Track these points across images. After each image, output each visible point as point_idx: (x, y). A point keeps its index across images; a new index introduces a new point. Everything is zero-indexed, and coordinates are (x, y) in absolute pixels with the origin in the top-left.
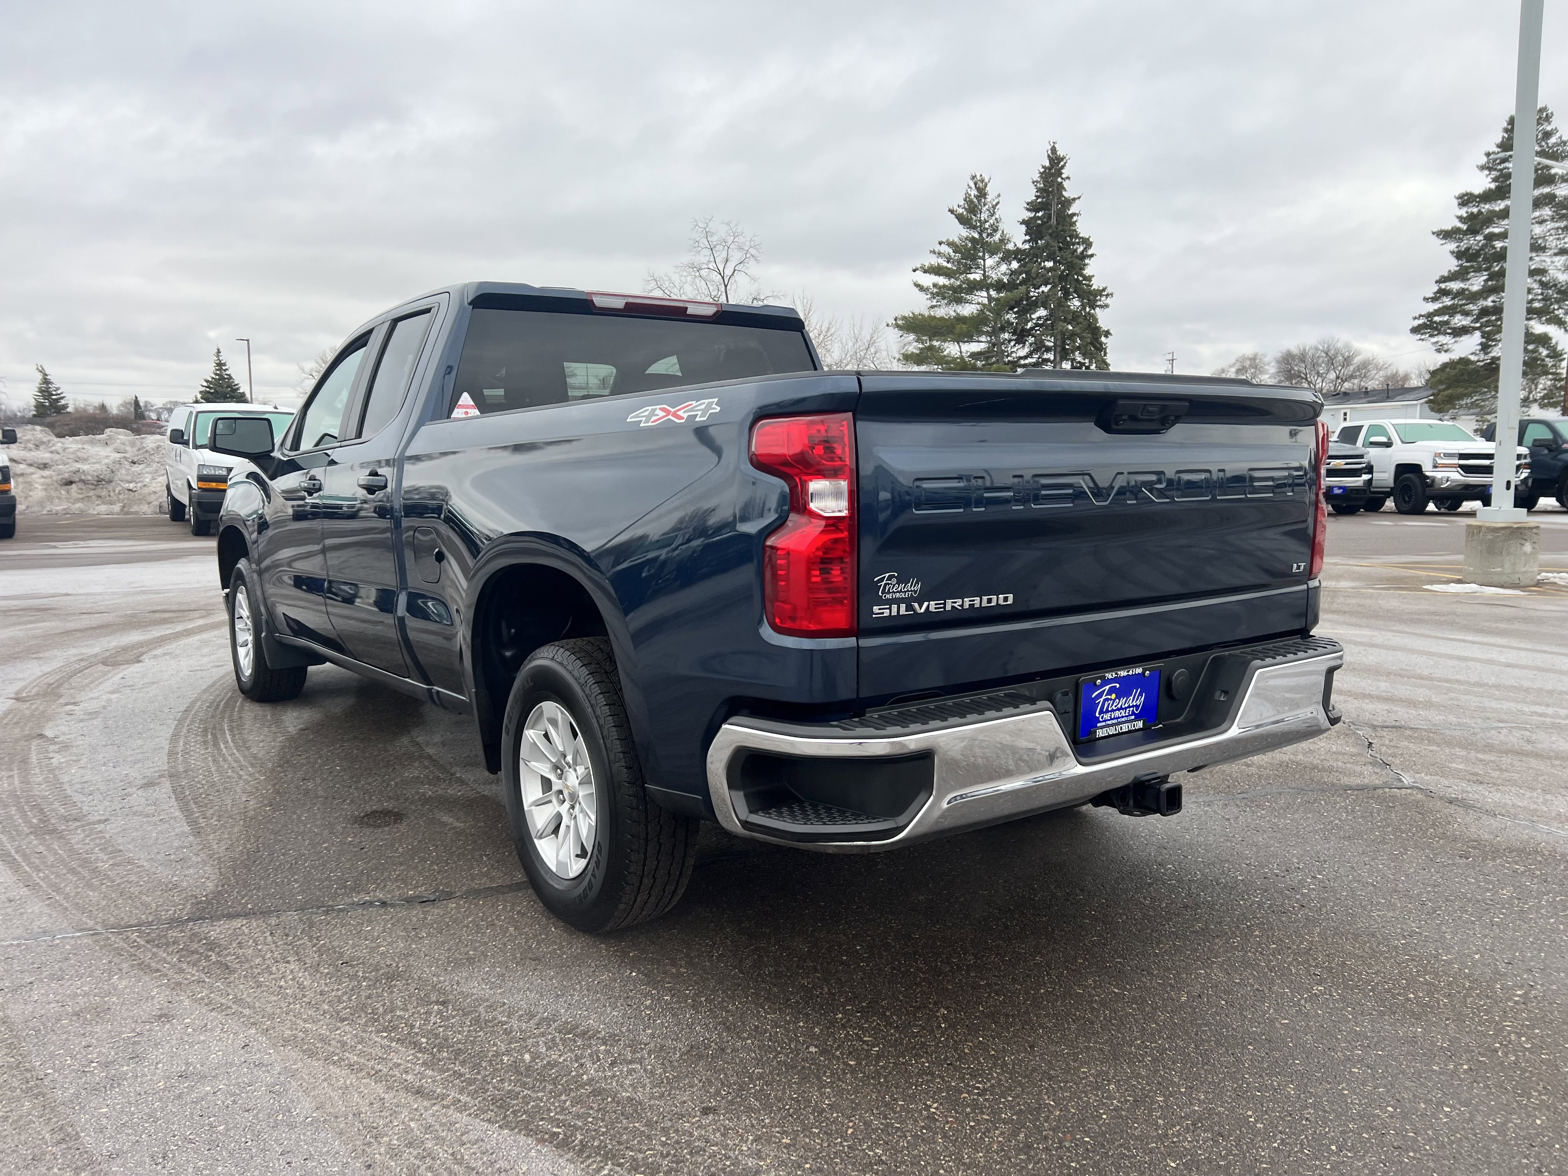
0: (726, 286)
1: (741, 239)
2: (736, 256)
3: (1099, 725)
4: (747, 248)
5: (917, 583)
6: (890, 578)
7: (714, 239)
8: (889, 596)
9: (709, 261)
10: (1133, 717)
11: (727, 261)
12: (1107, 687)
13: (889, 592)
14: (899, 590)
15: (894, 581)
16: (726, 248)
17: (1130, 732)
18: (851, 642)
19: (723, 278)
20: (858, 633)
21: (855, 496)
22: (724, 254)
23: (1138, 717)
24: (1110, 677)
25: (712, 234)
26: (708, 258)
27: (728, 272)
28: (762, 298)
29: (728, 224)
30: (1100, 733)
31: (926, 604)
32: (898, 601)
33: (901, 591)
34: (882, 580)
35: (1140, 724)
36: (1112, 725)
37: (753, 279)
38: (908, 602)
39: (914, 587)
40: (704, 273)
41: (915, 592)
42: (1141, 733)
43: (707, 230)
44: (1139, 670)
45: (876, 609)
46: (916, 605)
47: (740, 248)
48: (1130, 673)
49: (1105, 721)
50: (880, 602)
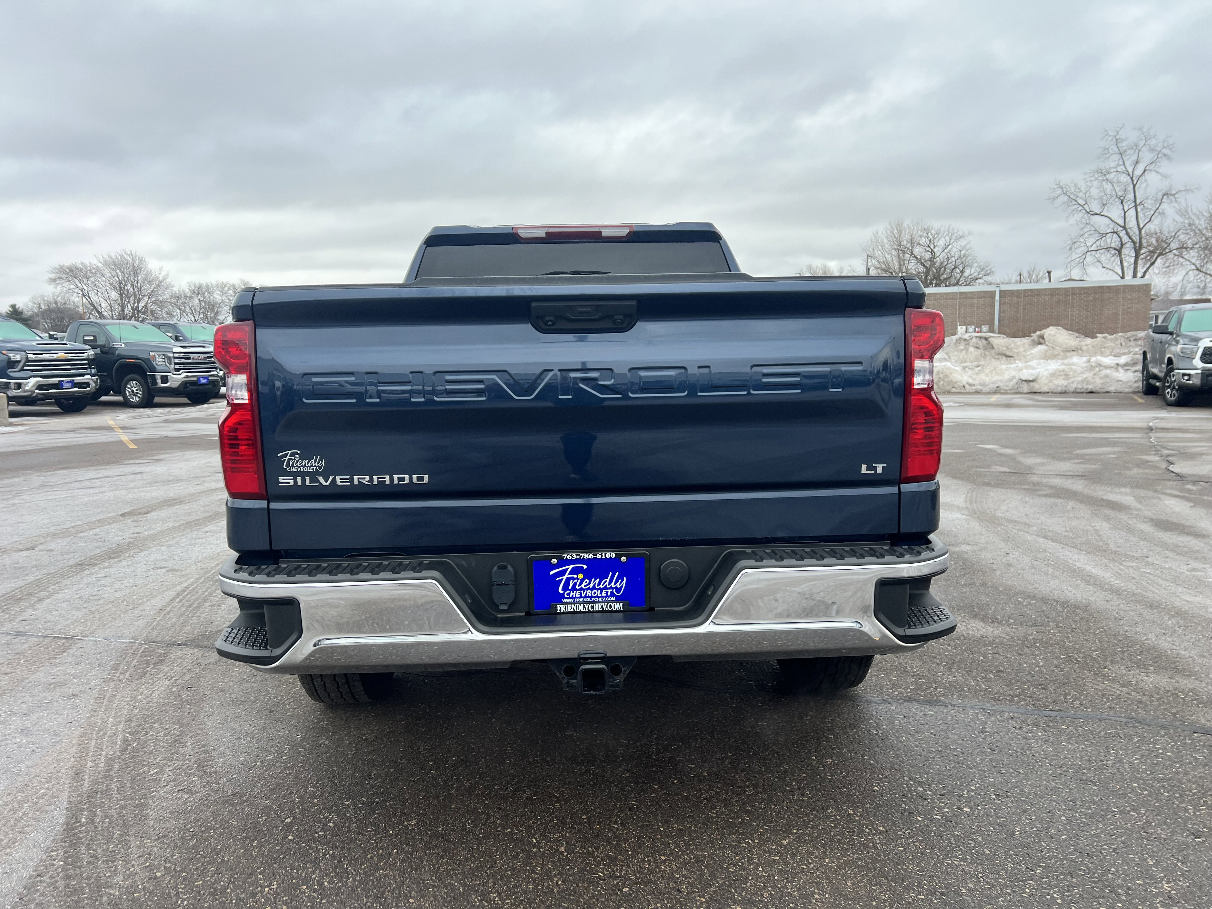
0: (1134, 186)
1: (1153, 142)
2: (1147, 157)
3: (564, 601)
4: (1159, 149)
5: (321, 460)
6: (293, 454)
7: (1124, 145)
8: (295, 469)
9: (1118, 165)
10: (614, 599)
11: (1137, 162)
12: (570, 567)
13: (293, 466)
14: (300, 464)
15: (297, 457)
16: (1137, 151)
17: (603, 612)
18: (263, 504)
19: (1132, 178)
20: (268, 499)
21: (253, 387)
22: (1135, 158)
23: (619, 599)
24: (569, 557)
25: (1122, 140)
26: (1116, 163)
27: (1138, 172)
28: (1174, 192)
29: (1140, 129)
30: (561, 608)
31: (331, 478)
32: (303, 475)
33: (305, 466)
34: (286, 455)
35: (620, 606)
36: (580, 603)
37: (1165, 176)
38: (313, 476)
39: (316, 463)
40: (1111, 176)
41: (320, 468)
42: (621, 614)
43: (1118, 137)
44: (612, 555)
45: (281, 479)
46: (321, 479)
47: (1152, 150)
48: (598, 556)
49: (573, 597)
50: (285, 473)
